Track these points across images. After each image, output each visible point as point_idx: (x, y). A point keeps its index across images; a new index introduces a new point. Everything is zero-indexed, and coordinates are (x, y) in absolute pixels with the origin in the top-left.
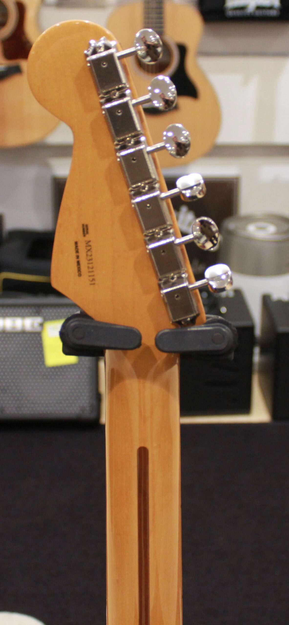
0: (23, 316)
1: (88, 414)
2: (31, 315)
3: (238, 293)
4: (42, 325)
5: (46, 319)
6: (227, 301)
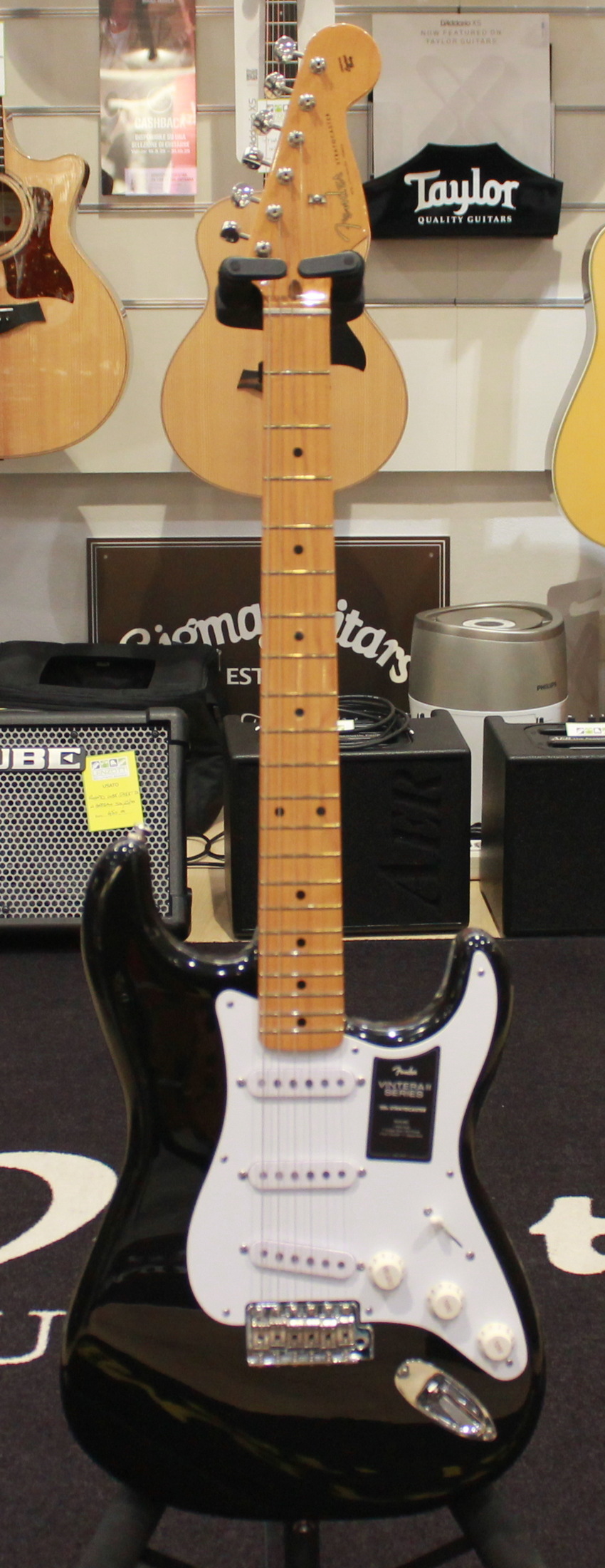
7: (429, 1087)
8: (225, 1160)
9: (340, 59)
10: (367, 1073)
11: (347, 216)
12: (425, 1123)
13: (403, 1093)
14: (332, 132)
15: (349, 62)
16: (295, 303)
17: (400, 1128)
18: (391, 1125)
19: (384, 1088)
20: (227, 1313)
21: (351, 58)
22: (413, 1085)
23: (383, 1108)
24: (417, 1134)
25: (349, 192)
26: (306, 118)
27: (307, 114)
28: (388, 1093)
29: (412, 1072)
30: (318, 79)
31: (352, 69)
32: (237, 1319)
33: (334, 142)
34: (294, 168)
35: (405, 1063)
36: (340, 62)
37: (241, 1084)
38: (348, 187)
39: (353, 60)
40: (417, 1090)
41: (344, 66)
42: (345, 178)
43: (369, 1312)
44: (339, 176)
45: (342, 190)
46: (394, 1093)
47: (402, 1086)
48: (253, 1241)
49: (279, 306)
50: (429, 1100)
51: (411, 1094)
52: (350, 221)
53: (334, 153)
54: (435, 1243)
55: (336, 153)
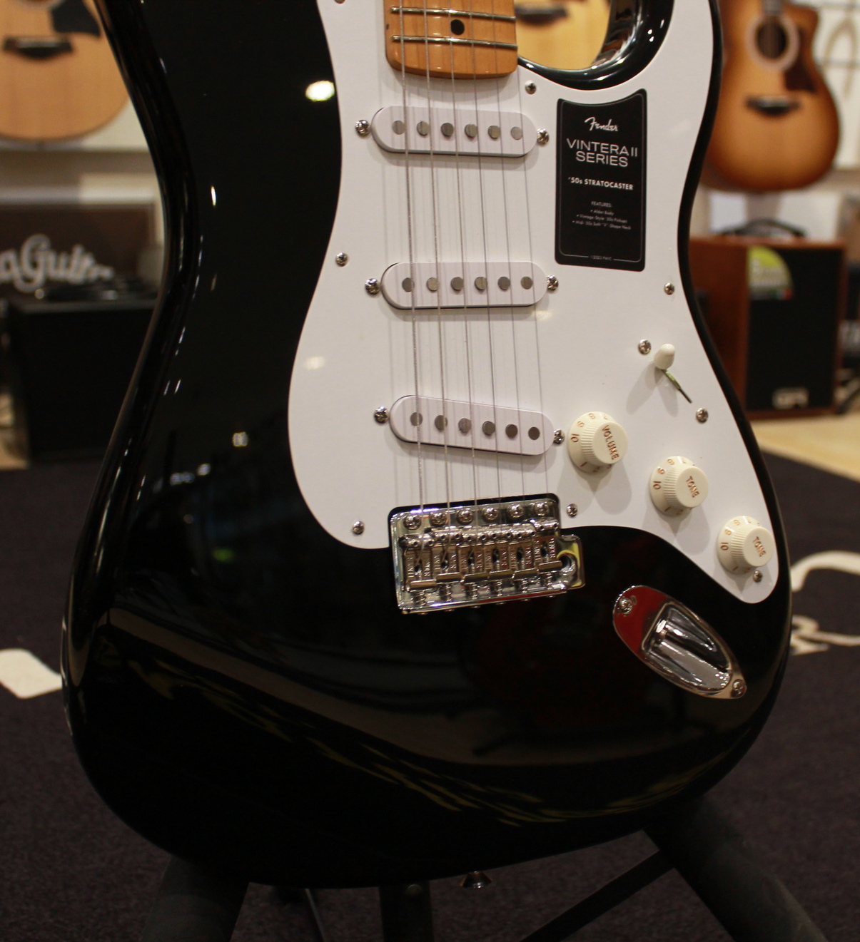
7: (634, 152)
8: (342, 261)
10: (548, 123)
12: (633, 206)
13: (600, 158)
17: (601, 215)
18: (588, 210)
19: (575, 149)
20: (359, 530)
22: (614, 148)
23: (575, 180)
24: (622, 225)
28: (580, 157)
29: (610, 127)
32: (375, 539)
35: (602, 112)
37: (364, 130)
40: (617, 156)
43: (573, 512)
46: (588, 158)
47: (599, 147)
48: (395, 400)
50: (637, 171)
51: (612, 161)
54: (657, 395)
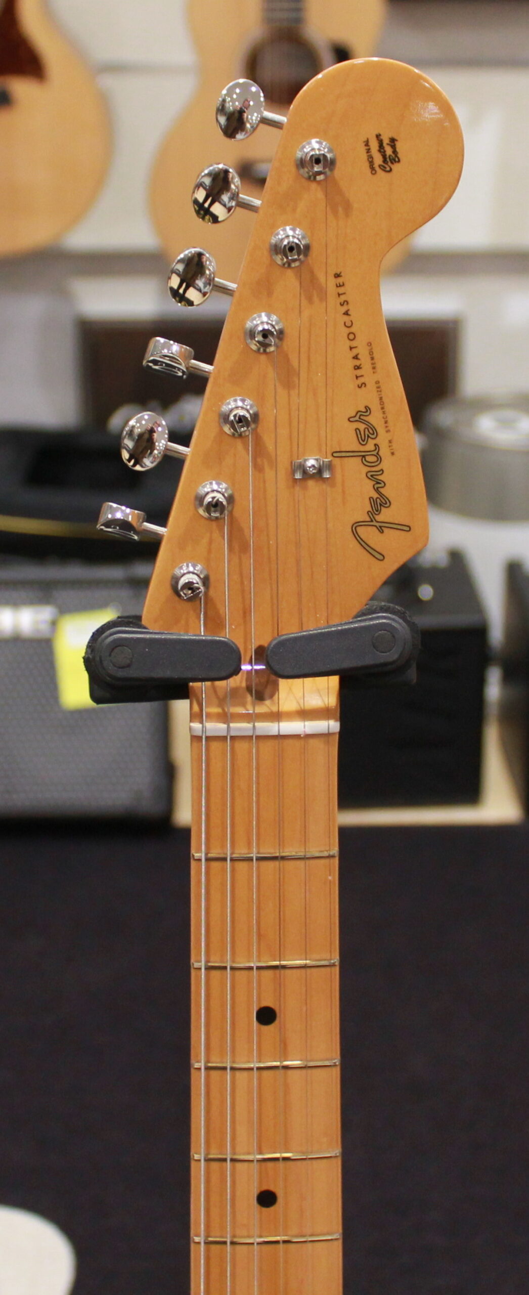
0: (16, 604)
1: (148, 805)
2: (31, 602)
3: (457, 558)
4: (54, 624)
5: (64, 610)
6: (433, 575)
9: (367, 144)
11: (380, 503)
14: (346, 313)
15: (389, 151)
16: (261, 709)
21: (393, 141)
25: (384, 452)
26: (289, 282)
27: (290, 273)
30: (315, 193)
31: (396, 167)
33: (351, 337)
34: (260, 398)
36: (368, 151)
38: (382, 439)
39: (399, 145)
41: (378, 160)
42: (375, 419)
44: (362, 415)
45: (370, 446)
49: (225, 718)
52: (385, 515)
53: (352, 363)
55: (357, 363)
